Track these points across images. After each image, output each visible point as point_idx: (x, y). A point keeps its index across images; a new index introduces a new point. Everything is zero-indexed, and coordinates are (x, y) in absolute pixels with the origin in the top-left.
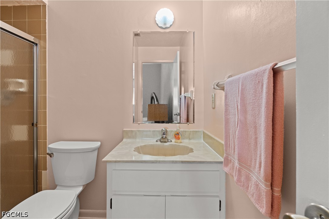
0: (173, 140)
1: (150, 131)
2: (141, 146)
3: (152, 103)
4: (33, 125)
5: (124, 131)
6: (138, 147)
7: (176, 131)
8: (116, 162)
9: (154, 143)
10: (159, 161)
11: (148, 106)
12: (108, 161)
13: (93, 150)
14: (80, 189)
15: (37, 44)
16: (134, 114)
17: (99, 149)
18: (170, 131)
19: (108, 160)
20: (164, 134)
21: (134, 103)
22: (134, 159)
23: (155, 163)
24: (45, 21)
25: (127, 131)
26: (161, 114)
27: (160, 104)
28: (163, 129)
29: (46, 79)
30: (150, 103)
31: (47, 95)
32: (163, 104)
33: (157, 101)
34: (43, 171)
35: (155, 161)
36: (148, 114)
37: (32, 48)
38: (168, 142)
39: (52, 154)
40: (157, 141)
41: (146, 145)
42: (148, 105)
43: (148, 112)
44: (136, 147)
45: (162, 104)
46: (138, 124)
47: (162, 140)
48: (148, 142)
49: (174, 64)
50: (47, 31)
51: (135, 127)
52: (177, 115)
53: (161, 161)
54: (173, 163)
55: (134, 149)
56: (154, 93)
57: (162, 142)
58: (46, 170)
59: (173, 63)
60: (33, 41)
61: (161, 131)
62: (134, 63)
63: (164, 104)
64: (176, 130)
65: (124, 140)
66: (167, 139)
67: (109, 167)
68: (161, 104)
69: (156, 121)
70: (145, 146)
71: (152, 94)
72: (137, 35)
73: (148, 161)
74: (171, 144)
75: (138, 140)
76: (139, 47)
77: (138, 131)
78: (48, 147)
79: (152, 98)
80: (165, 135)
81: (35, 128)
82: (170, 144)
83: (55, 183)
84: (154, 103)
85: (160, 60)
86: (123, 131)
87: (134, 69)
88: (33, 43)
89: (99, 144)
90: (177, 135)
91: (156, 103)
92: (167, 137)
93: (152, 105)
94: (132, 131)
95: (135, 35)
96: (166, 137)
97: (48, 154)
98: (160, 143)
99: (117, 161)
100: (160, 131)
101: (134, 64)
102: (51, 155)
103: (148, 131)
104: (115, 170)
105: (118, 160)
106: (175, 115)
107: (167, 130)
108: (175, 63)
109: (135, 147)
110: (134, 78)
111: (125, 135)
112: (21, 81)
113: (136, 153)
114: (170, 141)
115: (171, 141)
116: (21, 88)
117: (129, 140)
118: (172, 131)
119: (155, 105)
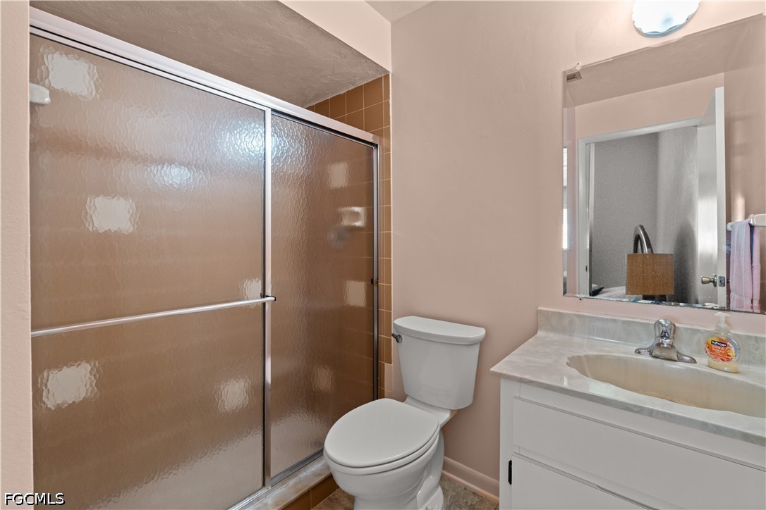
0: (703, 361)
1: (615, 321)
2: (586, 356)
3: (636, 250)
4: (372, 283)
5: (541, 311)
6: (579, 357)
7: (712, 334)
8: (521, 381)
9: (629, 356)
10: (648, 409)
11: (628, 259)
12: (504, 375)
13: (470, 344)
14: (446, 416)
15: (377, 145)
16: (565, 274)
17: (482, 343)
18: (687, 329)
19: (504, 372)
20: (663, 335)
21: (565, 245)
22: (565, 384)
23: (637, 412)
24: (389, 101)
25: (547, 312)
26: (657, 279)
27: (655, 253)
28: (663, 321)
29: (390, 204)
30: (632, 252)
31: (392, 232)
32: (663, 254)
33: (649, 245)
34: (386, 364)
35: (636, 406)
36: (628, 278)
37: (370, 153)
38: (680, 360)
39: (400, 336)
40: (638, 352)
41: (602, 356)
42: (628, 255)
43: (628, 273)
44: (573, 357)
45: (661, 253)
46: (578, 299)
47: (657, 352)
48: (607, 349)
49: (698, 129)
50: (391, 120)
51: (567, 306)
52: (714, 282)
53: (658, 412)
54: (703, 430)
55: (568, 361)
56: (642, 227)
57: (656, 357)
58: (391, 363)
59: (696, 126)
60: (371, 141)
61: (652, 327)
62: (565, 147)
63: (666, 255)
64: (712, 329)
65: (540, 333)
66: (678, 352)
67: (506, 389)
68: (658, 253)
69: (646, 294)
70: (599, 358)
71: (636, 229)
72: (571, 77)
73: (609, 399)
74: (692, 370)
75: (576, 339)
76: (577, 108)
77: (579, 316)
78: (394, 324)
79: (638, 238)
80: (668, 338)
81: (375, 288)
82: (688, 369)
83: (403, 390)
84: (643, 252)
85: (646, 127)
86: (538, 312)
87: (565, 163)
88: (372, 144)
89: (480, 333)
90: (719, 347)
91: (646, 250)
92: (675, 345)
93: (637, 256)
94: (560, 314)
95: (568, 79)
96: (672, 346)
97: (393, 335)
98: (650, 359)
99: (525, 379)
100: (649, 324)
101: (565, 150)
102: (398, 338)
103: (607, 319)
104: (519, 398)
105: (527, 377)
106: (703, 282)
107: (677, 325)
108: (701, 125)
109: (570, 356)
110: (565, 184)
111: (540, 321)
112: (357, 209)
113: (575, 372)
114: (688, 359)
115: (693, 361)
116: (357, 220)
117: (553, 336)
118: (698, 331)
119: (644, 255)
